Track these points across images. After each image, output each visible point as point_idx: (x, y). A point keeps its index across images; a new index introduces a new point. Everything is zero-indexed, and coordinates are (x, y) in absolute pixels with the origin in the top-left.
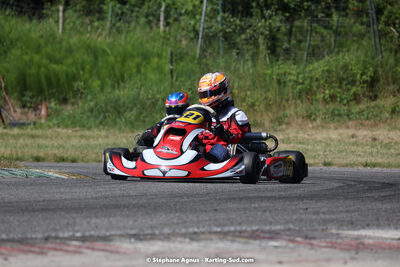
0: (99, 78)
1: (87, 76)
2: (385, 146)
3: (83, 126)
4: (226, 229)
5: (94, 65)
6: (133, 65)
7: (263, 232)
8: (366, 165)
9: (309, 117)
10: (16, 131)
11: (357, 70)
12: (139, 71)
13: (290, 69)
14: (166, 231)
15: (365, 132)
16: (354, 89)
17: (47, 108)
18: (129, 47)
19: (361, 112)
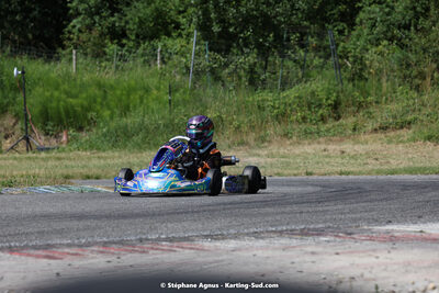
0: (109, 109)
1: (99, 107)
2: (353, 157)
3: (98, 149)
4: (279, 229)
5: (105, 98)
6: (137, 96)
7: (309, 229)
8: (341, 173)
9: (286, 135)
10: (43, 154)
11: (322, 95)
12: (141, 102)
13: (267, 97)
14: (232, 231)
15: (334, 147)
16: (321, 112)
17: (67, 135)
18: (133, 83)
19: (328, 131)
